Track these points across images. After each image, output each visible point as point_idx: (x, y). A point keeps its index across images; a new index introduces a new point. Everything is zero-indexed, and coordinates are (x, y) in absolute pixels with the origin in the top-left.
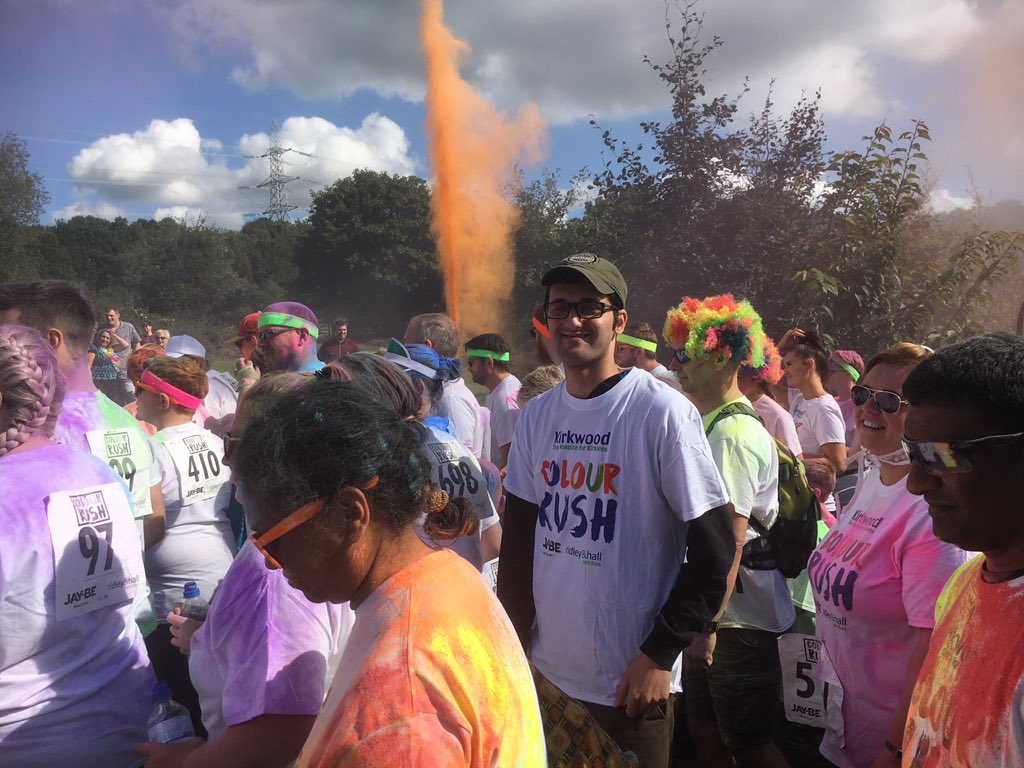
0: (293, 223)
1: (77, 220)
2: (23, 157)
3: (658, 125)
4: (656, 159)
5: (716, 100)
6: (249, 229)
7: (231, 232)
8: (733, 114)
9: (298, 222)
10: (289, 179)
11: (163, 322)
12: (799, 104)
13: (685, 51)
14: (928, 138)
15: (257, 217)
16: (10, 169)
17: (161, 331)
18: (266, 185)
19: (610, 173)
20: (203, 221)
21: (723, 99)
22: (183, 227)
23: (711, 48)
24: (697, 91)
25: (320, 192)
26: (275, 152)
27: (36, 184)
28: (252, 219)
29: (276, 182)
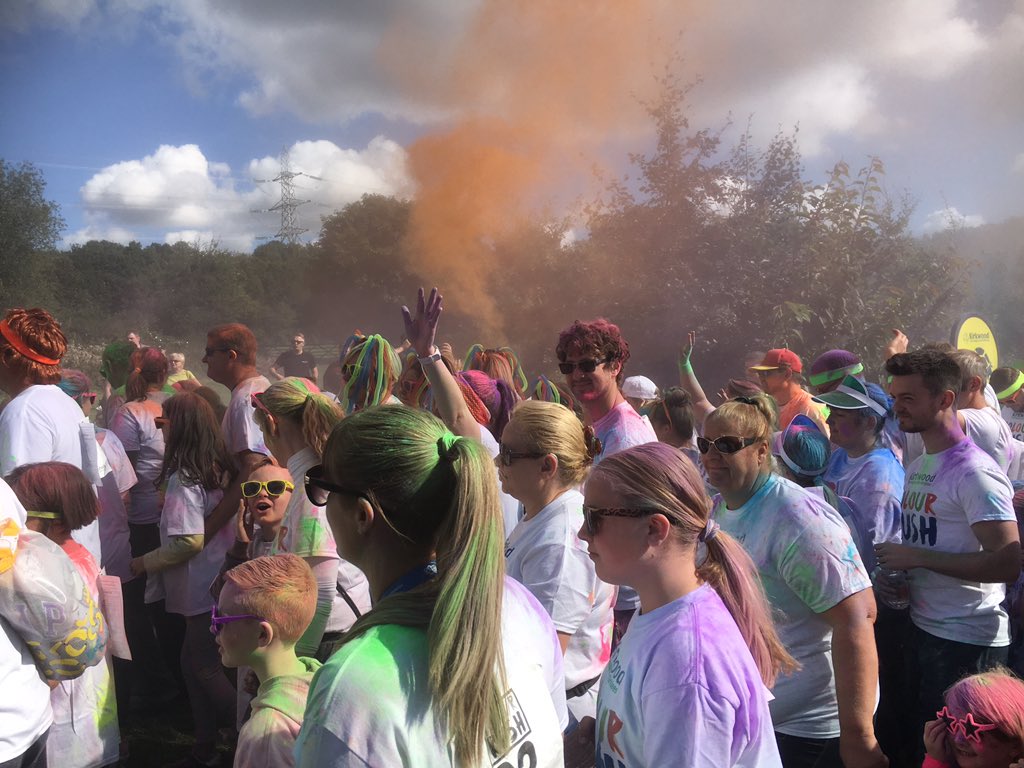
0: (304, 245)
1: (92, 245)
2: (39, 186)
3: (643, 156)
4: (641, 189)
5: (699, 132)
6: (261, 252)
7: (243, 254)
8: (717, 146)
9: (309, 245)
10: (300, 203)
11: (177, 345)
12: (776, 137)
13: (670, 88)
14: (882, 172)
15: (269, 240)
16: (28, 198)
17: (175, 354)
18: (276, 209)
19: (601, 201)
20: (216, 246)
21: (705, 132)
22: (195, 252)
23: (692, 85)
24: (681, 125)
25: (330, 217)
26: (286, 176)
27: (53, 212)
28: (264, 242)
29: (288, 206)
